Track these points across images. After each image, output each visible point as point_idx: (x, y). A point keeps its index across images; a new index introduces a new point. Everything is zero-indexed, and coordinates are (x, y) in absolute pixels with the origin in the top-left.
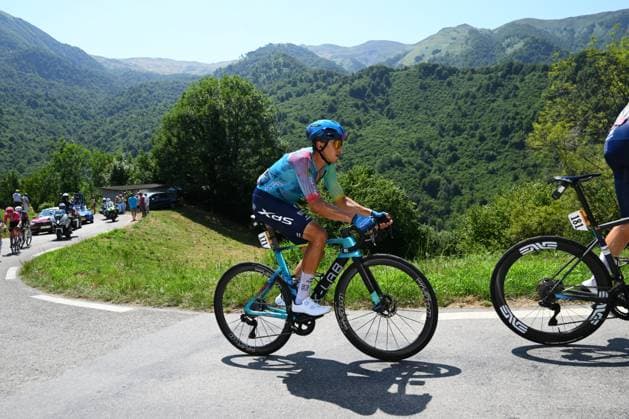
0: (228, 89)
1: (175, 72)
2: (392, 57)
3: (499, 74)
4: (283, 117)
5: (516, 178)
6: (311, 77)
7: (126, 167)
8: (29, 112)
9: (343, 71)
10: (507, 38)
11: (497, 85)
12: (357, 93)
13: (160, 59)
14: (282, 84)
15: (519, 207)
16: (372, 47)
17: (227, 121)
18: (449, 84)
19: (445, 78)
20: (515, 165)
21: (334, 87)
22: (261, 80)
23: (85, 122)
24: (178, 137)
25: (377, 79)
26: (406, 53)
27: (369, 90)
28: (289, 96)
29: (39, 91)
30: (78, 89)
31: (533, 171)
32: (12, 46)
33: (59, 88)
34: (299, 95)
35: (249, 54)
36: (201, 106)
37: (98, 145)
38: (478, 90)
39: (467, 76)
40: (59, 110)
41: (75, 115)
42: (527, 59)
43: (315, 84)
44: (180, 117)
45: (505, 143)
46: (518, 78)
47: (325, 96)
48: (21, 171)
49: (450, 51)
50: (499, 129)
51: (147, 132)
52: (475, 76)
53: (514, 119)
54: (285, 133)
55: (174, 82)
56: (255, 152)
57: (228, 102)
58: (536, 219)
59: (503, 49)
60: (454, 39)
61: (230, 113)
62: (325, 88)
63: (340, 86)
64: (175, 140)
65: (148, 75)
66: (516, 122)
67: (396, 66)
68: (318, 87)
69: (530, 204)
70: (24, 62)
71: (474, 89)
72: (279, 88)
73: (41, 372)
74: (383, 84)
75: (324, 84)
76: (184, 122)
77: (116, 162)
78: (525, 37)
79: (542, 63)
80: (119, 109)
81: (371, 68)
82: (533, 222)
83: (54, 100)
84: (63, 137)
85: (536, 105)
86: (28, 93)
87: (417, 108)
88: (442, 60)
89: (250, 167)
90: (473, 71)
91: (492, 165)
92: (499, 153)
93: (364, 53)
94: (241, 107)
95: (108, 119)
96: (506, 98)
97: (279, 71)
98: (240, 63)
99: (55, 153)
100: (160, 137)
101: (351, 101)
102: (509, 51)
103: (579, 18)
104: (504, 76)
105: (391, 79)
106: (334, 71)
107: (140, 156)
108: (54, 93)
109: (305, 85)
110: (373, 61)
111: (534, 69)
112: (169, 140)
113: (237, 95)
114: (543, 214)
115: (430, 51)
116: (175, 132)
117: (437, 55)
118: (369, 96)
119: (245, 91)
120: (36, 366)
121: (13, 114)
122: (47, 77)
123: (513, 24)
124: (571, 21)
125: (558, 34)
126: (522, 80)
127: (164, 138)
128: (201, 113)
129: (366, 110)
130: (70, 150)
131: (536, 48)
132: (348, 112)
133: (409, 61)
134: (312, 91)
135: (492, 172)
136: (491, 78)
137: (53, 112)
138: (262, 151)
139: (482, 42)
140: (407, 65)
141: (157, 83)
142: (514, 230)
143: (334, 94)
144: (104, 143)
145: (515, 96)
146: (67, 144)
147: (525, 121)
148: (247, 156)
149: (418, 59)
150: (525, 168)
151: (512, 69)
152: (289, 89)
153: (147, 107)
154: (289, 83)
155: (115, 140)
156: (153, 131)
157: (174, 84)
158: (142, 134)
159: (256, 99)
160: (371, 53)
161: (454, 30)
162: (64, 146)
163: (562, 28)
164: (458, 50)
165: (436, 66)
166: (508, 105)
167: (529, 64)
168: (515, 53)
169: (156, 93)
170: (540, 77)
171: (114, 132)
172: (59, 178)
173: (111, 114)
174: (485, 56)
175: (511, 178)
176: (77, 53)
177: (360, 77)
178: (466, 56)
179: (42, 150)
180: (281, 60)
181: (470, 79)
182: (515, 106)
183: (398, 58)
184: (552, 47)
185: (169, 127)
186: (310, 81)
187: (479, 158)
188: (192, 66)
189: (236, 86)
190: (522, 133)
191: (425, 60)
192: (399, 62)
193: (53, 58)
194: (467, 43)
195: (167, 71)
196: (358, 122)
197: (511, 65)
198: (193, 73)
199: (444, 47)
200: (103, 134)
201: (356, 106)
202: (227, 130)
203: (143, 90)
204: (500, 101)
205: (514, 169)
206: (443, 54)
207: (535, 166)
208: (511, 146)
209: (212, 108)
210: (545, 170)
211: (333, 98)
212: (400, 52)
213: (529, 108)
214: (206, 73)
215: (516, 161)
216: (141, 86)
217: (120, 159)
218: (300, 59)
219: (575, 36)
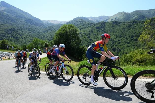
0: (69, 27)
1: (58, 23)
2: (106, 19)
3: (131, 23)
4: (81, 33)
5: (134, 48)
6: (87, 24)
7: (48, 44)
8: (28, 32)
9: (94, 23)
10: (134, 15)
11: (131, 26)
12: (97, 28)
13: (54, 20)
14: (80, 26)
15: (136, 55)
16: (101, 17)
17: (69, 34)
18: (119, 26)
19: (118, 24)
20: (134, 45)
21: (92, 26)
22: (76, 25)
23: (39, 34)
24: (59, 37)
25: (102, 24)
26: (109, 18)
27: (100, 27)
28: (82, 28)
29: (30, 27)
30: (38, 27)
31: (139, 46)
32: (25, 18)
33: (34, 27)
34: (84, 28)
35: (73, 19)
36: (64, 31)
37: (42, 39)
38: (126, 27)
39: (123, 24)
40: (34, 31)
41: (37, 32)
42: (138, 20)
43: (88, 26)
44: (59, 33)
45: (132, 39)
46: (136, 24)
47: (90, 28)
48: (26, 44)
49: (119, 18)
50: (131, 36)
51: (51, 36)
52: (125, 24)
53: (134, 34)
54: (81, 37)
55: (58, 25)
56: (75, 41)
57: (69, 30)
58: (140, 58)
59: (133, 17)
60: (121, 15)
61: (70, 32)
62: (90, 27)
63: (94, 26)
64: (58, 38)
65: (52, 24)
66: (135, 35)
67: (106, 22)
68: (89, 26)
69: (138, 54)
70: (27, 21)
71: (125, 27)
72: (80, 27)
73: (38, 86)
74: (103, 26)
75: (90, 26)
76: (60, 34)
77: (46, 43)
78: (138, 14)
79: (142, 21)
80: (46, 31)
81: (101, 22)
82: (139, 58)
83: (33, 29)
84: (35, 37)
85: (140, 31)
86: (28, 28)
87: (111, 31)
88: (118, 20)
89: (74, 44)
90: (125, 23)
91: (128, 45)
92: (131, 42)
93: (99, 19)
94: (72, 31)
95: (44, 33)
96: (133, 29)
97: (80, 23)
98: (72, 21)
99: (34, 40)
100: (55, 37)
101: (96, 30)
102: (134, 18)
103: (152, 9)
104: (132, 24)
105: (105, 25)
106: (92, 23)
107: (50, 41)
108: (33, 28)
109: (86, 26)
110: (101, 20)
111: (140, 22)
112: (57, 38)
113: (71, 28)
114: (141, 57)
115: (115, 18)
116: (58, 36)
117: (116, 19)
118: (100, 28)
119: (73, 28)
120: (37, 84)
121: (25, 32)
122: (32, 24)
123: (135, 11)
124: (150, 10)
125: (147, 14)
126: (137, 25)
127: (56, 38)
128: (64, 32)
129: (99, 32)
130: (36, 40)
131: (141, 17)
132: (95, 32)
133: (110, 20)
134: (87, 27)
135: (129, 46)
136: (129, 24)
137: (33, 32)
138: (77, 41)
139: (127, 16)
140: (109, 21)
141: (54, 26)
142: (134, 60)
143: (92, 28)
144: (43, 38)
145: (135, 28)
146: (36, 39)
147: (137, 35)
148: (73, 42)
149: (112, 20)
150: (137, 45)
151: (134, 22)
152: (82, 27)
153: (52, 31)
154: (82, 25)
155: (45, 38)
156: (53, 36)
157: (57, 26)
158: (50, 37)
159: (75, 29)
160: (101, 18)
161: (121, 13)
162: (35, 39)
163: (147, 12)
164: (121, 18)
165: (116, 21)
166: (133, 31)
167: (139, 21)
168: (135, 18)
169: (54, 28)
170: (141, 24)
171: (45, 36)
172: (34, 45)
173: (44, 32)
174: (128, 19)
175: (133, 48)
176: (38, 19)
177: (98, 24)
178: (123, 19)
179: (30, 40)
180: (80, 20)
181: (124, 24)
182: (135, 31)
183: (107, 20)
184: (145, 17)
185: (57, 35)
186: (87, 25)
187: (126, 43)
188: (61, 22)
189: (71, 26)
190: (136, 37)
191: (114, 20)
192: (107, 21)
193: (33, 20)
194: (123, 16)
195: (56, 23)
196: (97, 34)
197: (134, 21)
198: (62, 23)
199: (118, 17)
200: (42, 37)
201: (97, 31)
202: (69, 36)
203: (51, 27)
204: (131, 29)
205: (134, 46)
206: (118, 19)
207: (139, 45)
208: (133, 40)
209: (66, 31)
210: (142, 46)
211: (92, 29)
212: (107, 18)
213: (138, 31)
214: (64, 23)
215: (134, 44)
216: (51, 26)
217: (47, 42)
218: (85, 20)
219: (151, 14)
